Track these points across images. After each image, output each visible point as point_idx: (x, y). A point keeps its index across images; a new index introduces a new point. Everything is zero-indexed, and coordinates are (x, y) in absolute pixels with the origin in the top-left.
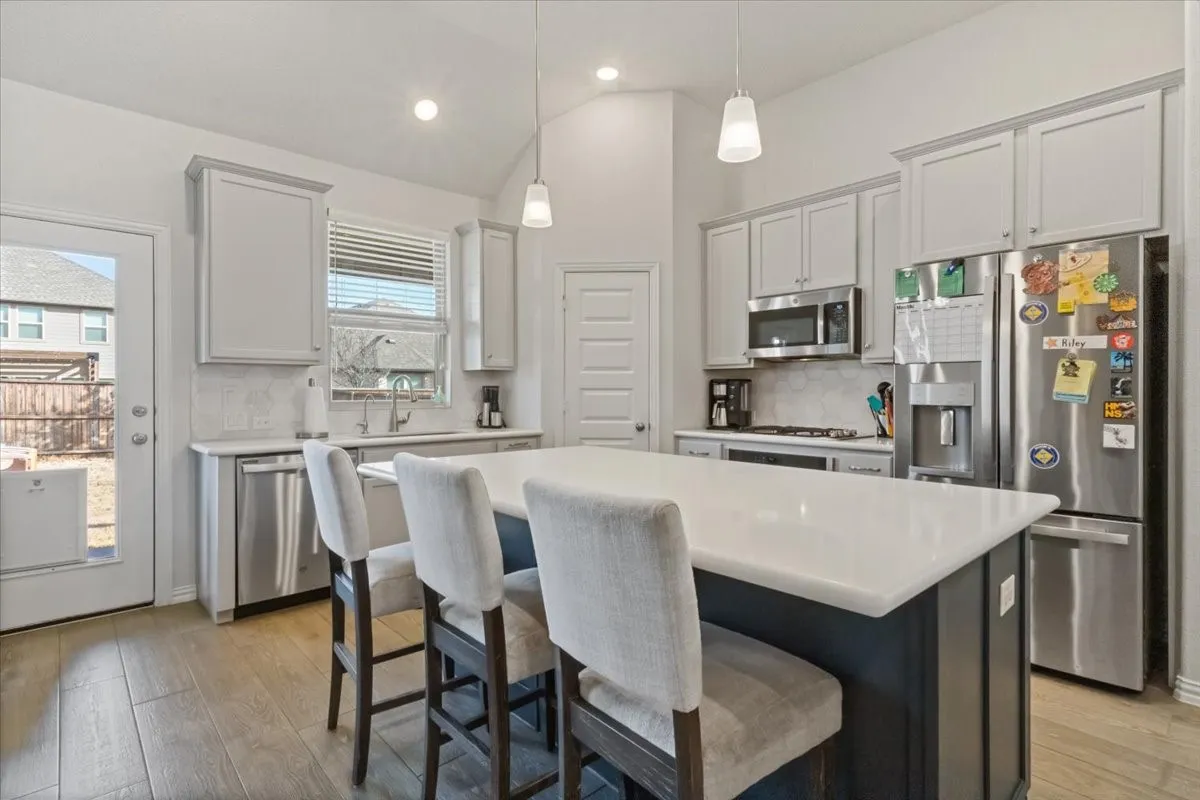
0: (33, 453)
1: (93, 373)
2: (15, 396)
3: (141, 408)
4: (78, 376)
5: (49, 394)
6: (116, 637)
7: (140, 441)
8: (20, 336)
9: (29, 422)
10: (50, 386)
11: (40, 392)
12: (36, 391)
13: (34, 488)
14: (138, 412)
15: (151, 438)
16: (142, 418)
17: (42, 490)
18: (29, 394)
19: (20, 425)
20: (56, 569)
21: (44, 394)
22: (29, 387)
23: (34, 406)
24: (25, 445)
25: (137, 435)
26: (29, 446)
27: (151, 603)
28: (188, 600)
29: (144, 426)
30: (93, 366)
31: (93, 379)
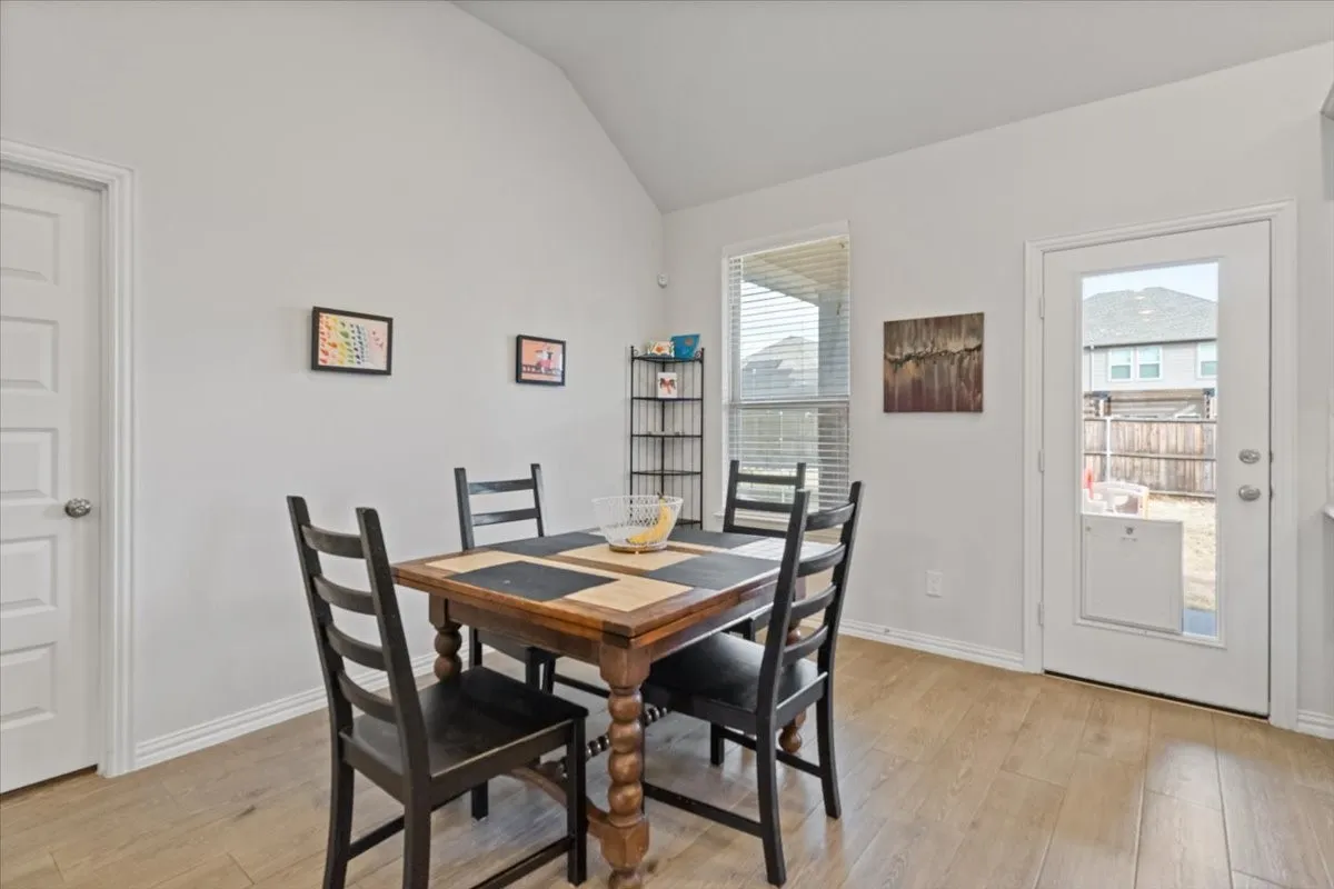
0: (1145, 491)
1: (1208, 410)
2: (1133, 433)
3: (1252, 452)
4: (1194, 414)
5: (1162, 432)
6: (1217, 746)
7: (1250, 496)
8: (1141, 377)
9: (1144, 460)
10: (1164, 425)
11: (1154, 431)
12: (1151, 429)
13: (1127, 536)
14: (1247, 457)
15: (1265, 494)
16: (1253, 466)
17: (1135, 540)
18: (1145, 434)
19: (1137, 462)
20: (1149, 633)
21: (1158, 432)
22: (1145, 426)
23: (1149, 444)
24: (1141, 483)
25: (1244, 487)
26: (1144, 484)
27: (1265, 717)
28: (1323, 736)
29: (1255, 477)
30: (1208, 403)
31: (1208, 417)
